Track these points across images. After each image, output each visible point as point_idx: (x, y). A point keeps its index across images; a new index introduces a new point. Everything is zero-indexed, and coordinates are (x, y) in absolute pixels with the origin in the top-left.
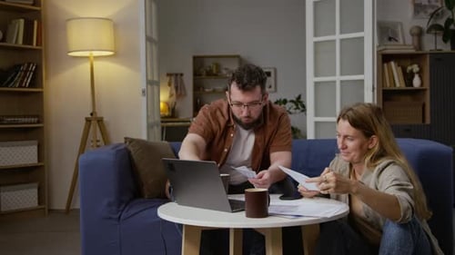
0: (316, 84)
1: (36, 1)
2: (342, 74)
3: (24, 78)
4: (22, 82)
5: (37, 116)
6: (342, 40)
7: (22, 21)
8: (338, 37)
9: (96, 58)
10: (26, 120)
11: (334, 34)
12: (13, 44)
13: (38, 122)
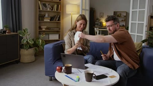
0: (132, 23)
1: (60, 0)
2: (138, 21)
3: (56, 19)
4: (56, 20)
5: (59, 28)
6: (139, 11)
7: (56, 5)
8: (138, 10)
9: (73, 14)
10: (56, 29)
11: (137, 9)
12: (53, 11)
13: (59, 29)
